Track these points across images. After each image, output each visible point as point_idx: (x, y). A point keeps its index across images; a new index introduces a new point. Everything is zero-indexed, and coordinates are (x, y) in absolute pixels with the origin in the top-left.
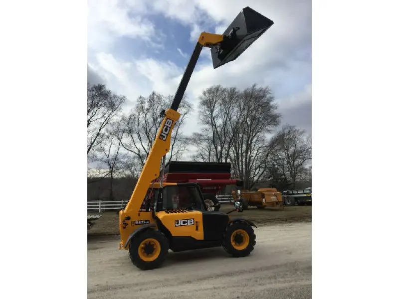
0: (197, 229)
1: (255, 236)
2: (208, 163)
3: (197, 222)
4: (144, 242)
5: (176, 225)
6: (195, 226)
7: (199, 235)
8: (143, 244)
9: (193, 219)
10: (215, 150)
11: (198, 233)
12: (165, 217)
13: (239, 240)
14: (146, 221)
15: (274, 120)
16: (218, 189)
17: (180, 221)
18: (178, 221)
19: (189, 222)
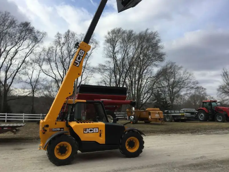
0: (100, 136)
1: (143, 142)
2: (108, 87)
3: (100, 130)
4: (59, 144)
5: (85, 132)
6: (99, 134)
7: (102, 140)
8: (58, 146)
9: (98, 128)
10: (114, 78)
11: (101, 138)
12: (76, 126)
13: (132, 145)
14: (60, 128)
15: (160, 57)
16: (116, 107)
17: (87, 129)
18: (86, 129)
19: (94, 130)
